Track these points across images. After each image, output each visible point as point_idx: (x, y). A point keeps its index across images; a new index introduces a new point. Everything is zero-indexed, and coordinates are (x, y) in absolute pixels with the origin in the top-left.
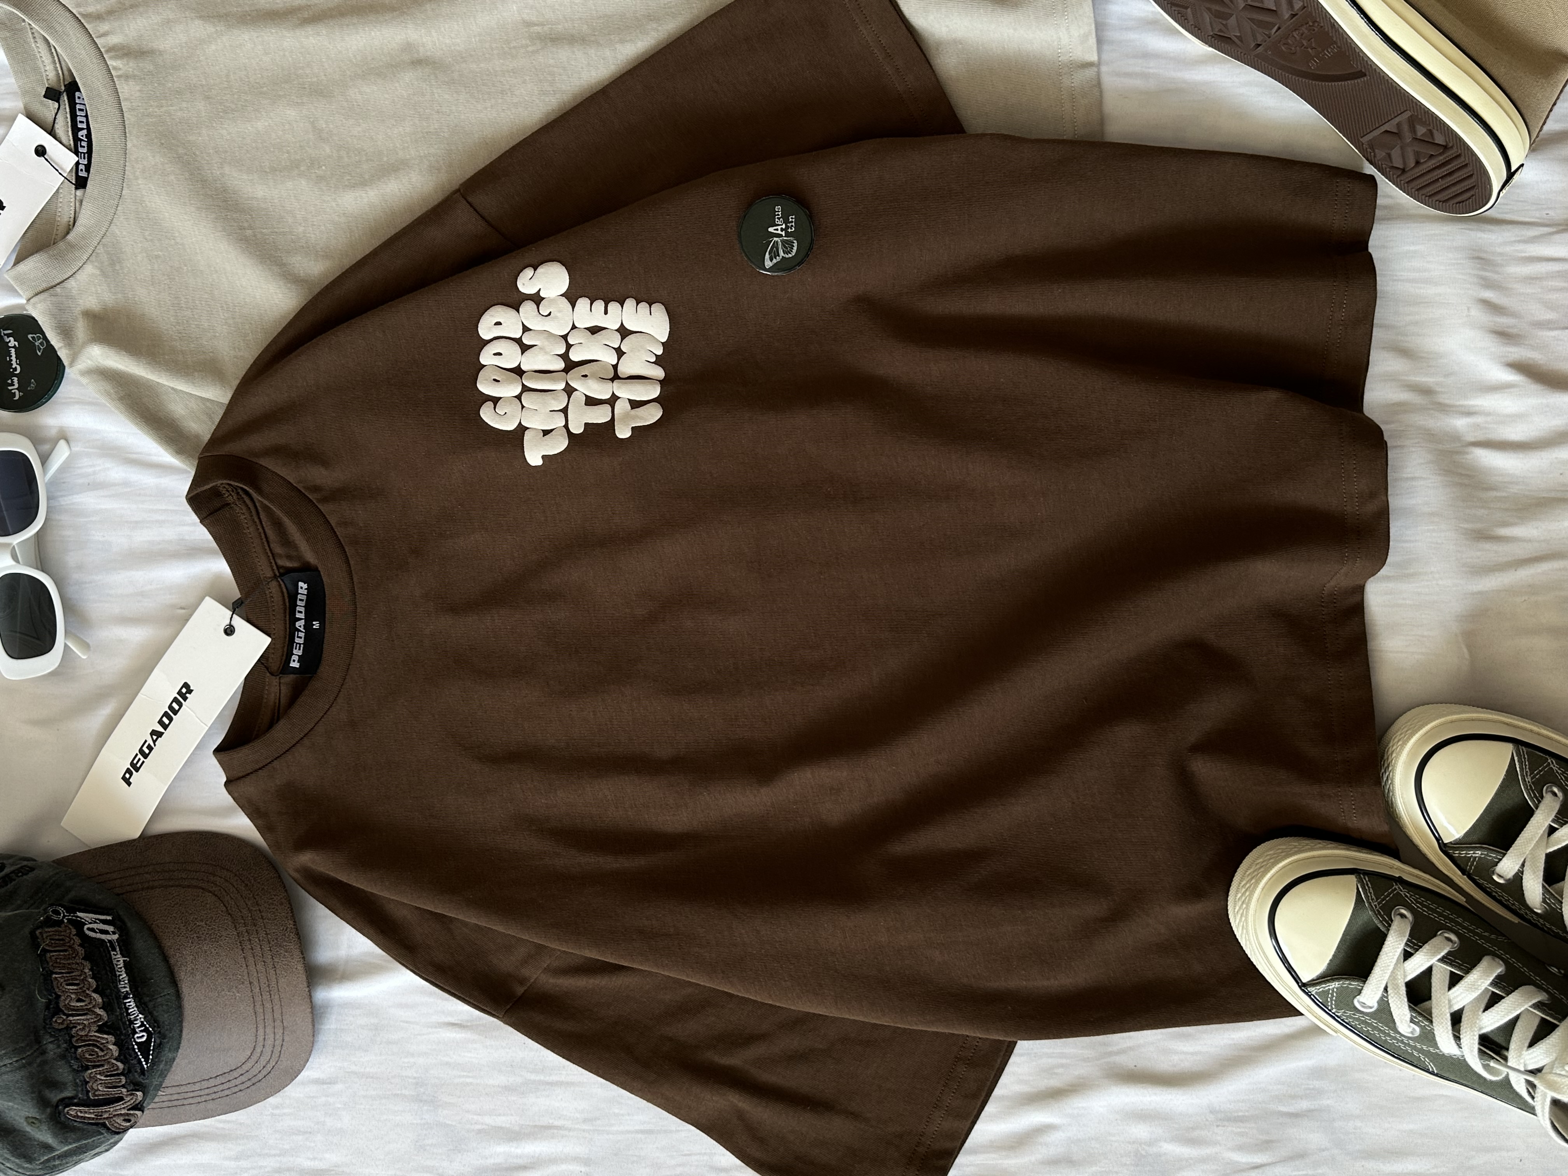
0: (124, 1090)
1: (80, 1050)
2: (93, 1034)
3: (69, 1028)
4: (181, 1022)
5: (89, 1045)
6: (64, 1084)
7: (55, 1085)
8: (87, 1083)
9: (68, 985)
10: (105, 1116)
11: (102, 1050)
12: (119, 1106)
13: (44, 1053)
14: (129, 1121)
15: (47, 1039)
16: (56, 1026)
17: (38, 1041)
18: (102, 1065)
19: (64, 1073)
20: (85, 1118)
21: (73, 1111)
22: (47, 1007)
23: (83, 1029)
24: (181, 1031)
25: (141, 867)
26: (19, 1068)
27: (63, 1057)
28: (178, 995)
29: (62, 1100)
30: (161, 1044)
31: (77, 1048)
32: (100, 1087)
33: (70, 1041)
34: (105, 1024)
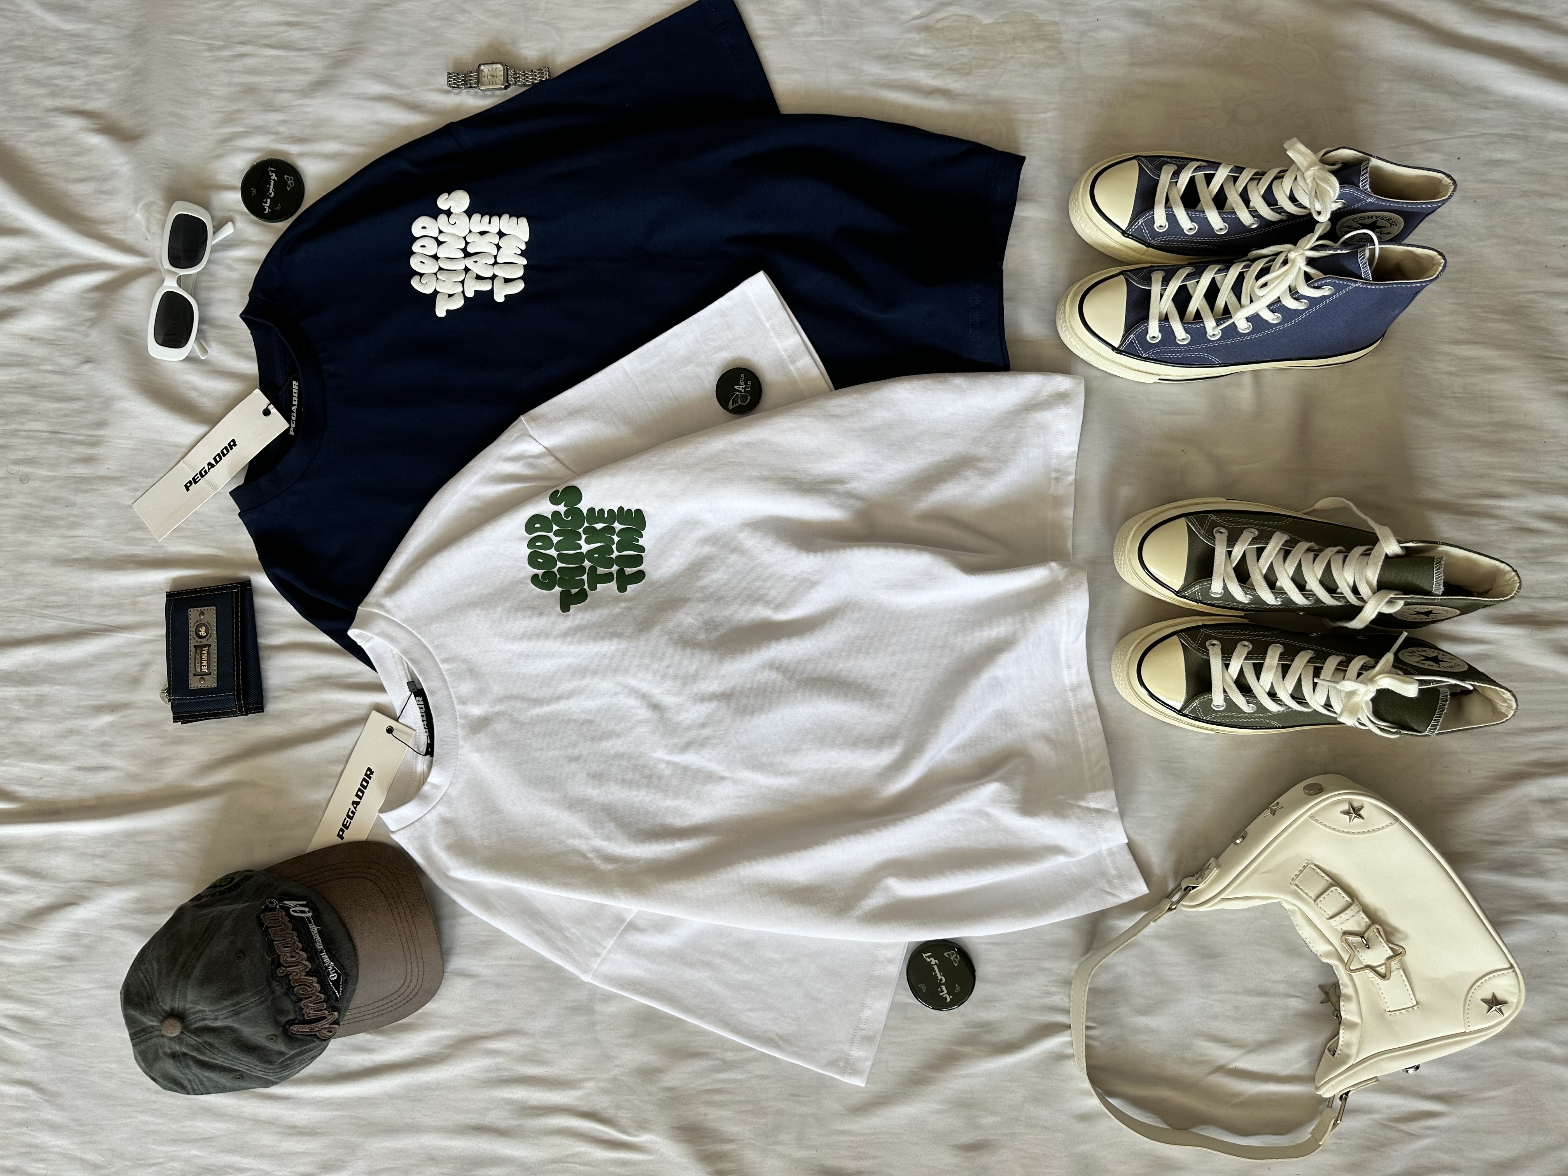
0: (326, 1012)
1: (296, 989)
2: (303, 977)
3: (287, 975)
4: (357, 965)
5: (301, 985)
6: (288, 1011)
7: (282, 1012)
8: (302, 1009)
9: (284, 948)
10: (316, 1029)
11: (310, 987)
12: (323, 1022)
13: (273, 992)
14: (331, 1032)
15: (275, 983)
16: (279, 975)
17: (269, 985)
18: (311, 997)
19: (287, 1004)
20: (303, 1032)
21: (295, 1028)
22: (273, 963)
23: (297, 975)
24: (358, 971)
25: (322, 867)
26: (261, 1003)
27: (286, 994)
28: (354, 947)
29: (287, 1022)
30: (346, 981)
31: (294, 987)
32: (310, 1011)
33: (289, 983)
34: (310, 970)
